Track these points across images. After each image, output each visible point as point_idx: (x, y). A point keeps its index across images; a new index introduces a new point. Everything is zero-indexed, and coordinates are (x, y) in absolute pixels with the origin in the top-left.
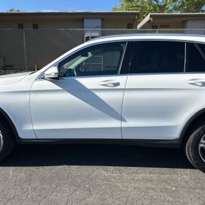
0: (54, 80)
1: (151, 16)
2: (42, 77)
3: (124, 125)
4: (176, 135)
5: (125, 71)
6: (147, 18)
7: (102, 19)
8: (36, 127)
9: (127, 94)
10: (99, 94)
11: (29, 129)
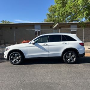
0: (33, 44)
1: (58, 24)
2: (30, 43)
3: (49, 53)
4: (60, 55)
5: (49, 42)
6: (57, 24)
7: (41, 25)
8: (29, 55)
9: (49, 46)
10: (43, 47)
11: (27, 55)
